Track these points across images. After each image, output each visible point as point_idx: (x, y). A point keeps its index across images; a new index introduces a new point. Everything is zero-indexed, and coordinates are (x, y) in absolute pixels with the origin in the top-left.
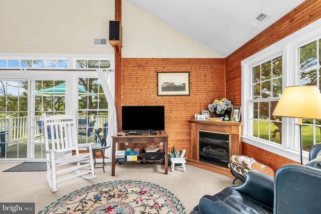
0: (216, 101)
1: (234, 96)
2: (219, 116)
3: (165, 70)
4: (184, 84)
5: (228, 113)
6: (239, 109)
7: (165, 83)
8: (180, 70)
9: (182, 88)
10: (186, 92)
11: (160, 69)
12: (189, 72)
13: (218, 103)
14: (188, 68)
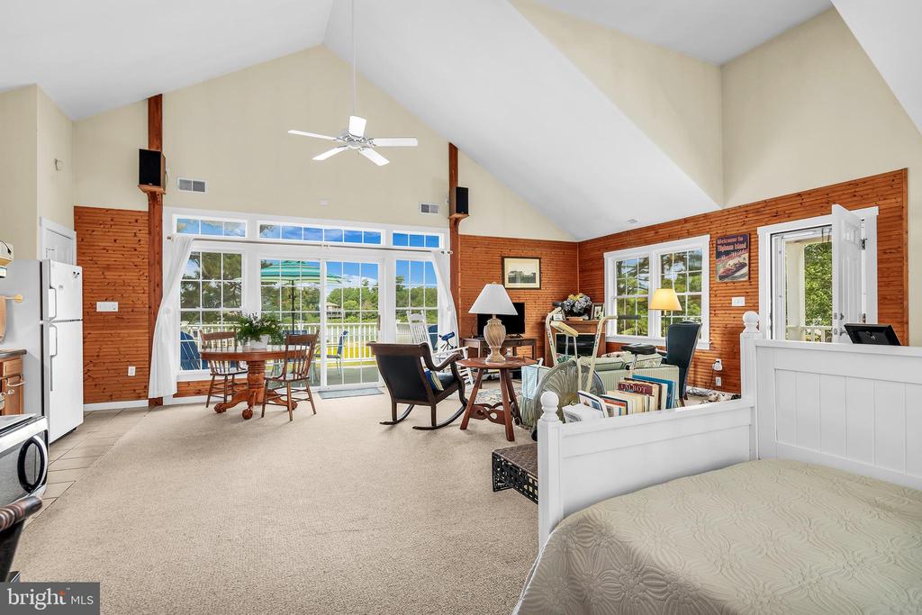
0: (571, 296)
1: (594, 290)
2: (579, 314)
3: (512, 254)
4: (535, 274)
5: (587, 311)
6: (602, 306)
7: (512, 272)
8: (529, 255)
9: (531, 279)
10: (537, 285)
11: (506, 252)
12: (540, 259)
13: (575, 299)
14: (538, 252)
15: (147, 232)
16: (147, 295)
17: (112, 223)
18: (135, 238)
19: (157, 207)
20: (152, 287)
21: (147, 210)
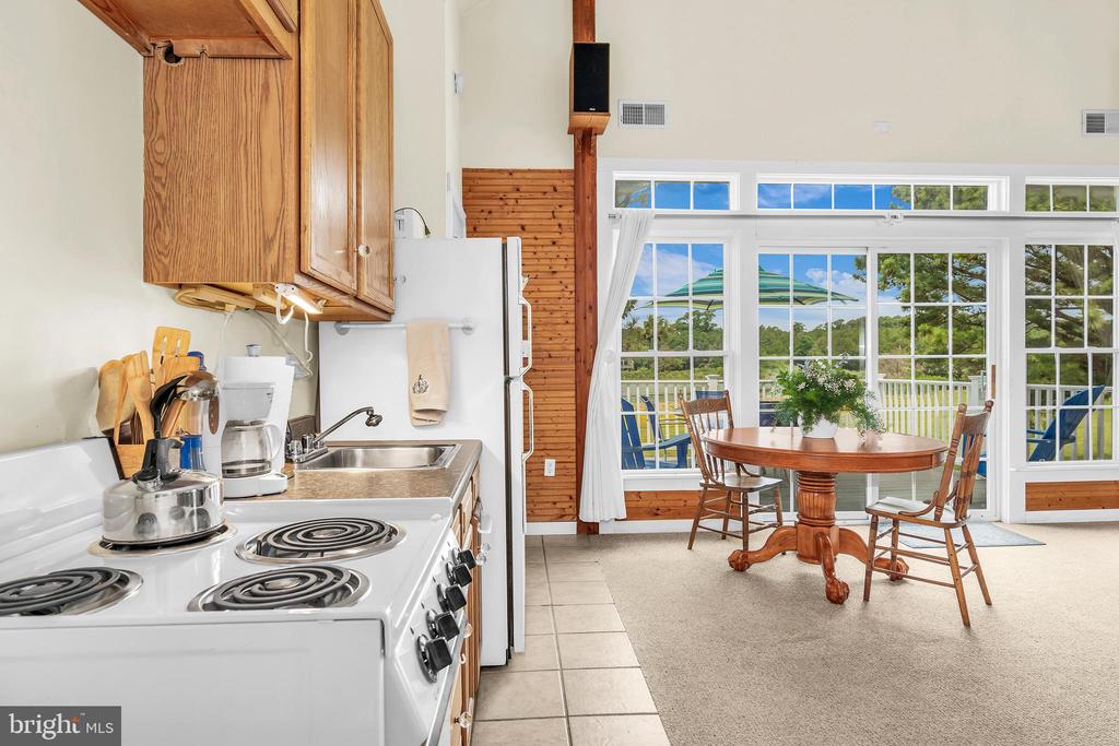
15: (572, 208)
16: (573, 327)
17: (516, 195)
18: (553, 222)
19: (588, 159)
20: (581, 311)
21: (571, 166)
